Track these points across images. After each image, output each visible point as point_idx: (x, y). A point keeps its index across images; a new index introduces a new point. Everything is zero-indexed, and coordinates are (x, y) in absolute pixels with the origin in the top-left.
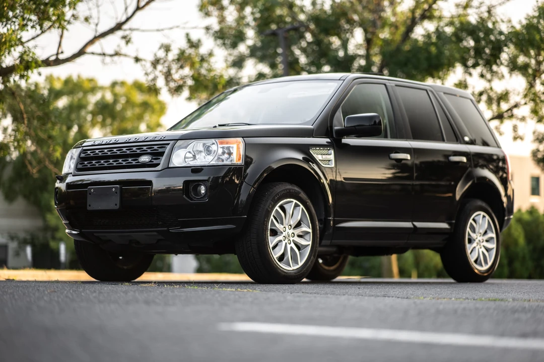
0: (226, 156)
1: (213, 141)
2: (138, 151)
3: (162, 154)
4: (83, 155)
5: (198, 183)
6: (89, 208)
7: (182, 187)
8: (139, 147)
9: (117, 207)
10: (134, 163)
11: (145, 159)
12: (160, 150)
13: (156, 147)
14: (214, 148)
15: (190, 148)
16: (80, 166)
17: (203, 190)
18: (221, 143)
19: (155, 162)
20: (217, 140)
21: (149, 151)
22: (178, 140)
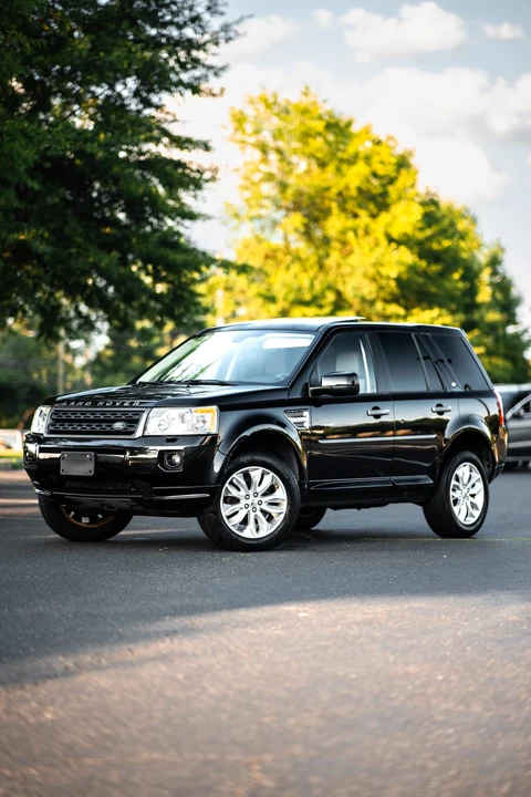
0: (201, 424)
1: (187, 409)
2: (112, 417)
3: (137, 422)
4: (54, 417)
5: (173, 452)
6: (62, 473)
7: (156, 456)
8: (114, 413)
9: (91, 474)
10: (108, 429)
11: (119, 426)
12: (135, 417)
13: (130, 414)
14: (188, 417)
15: (164, 417)
16: (52, 428)
17: (177, 459)
18: (196, 411)
19: (130, 429)
20: (193, 409)
21: (123, 417)
22: (152, 408)
